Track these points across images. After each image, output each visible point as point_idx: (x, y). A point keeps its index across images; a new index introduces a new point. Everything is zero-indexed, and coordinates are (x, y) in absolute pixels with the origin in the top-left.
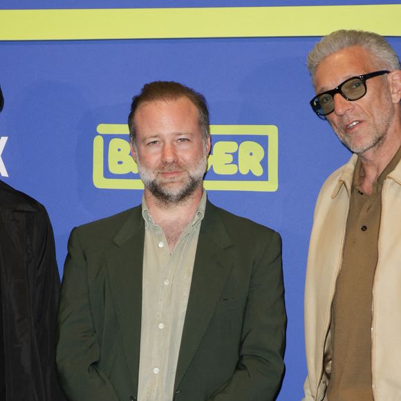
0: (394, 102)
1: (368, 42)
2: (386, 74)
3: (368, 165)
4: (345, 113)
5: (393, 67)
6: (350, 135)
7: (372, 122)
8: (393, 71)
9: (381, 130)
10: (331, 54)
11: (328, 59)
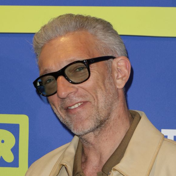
0: (118, 87)
1: (95, 27)
2: (111, 60)
3: (89, 148)
4: (68, 96)
5: (119, 53)
6: (71, 115)
7: (96, 104)
8: (119, 57)
9: (103, 114)
10: (56, 37)
11: (53, 42)
